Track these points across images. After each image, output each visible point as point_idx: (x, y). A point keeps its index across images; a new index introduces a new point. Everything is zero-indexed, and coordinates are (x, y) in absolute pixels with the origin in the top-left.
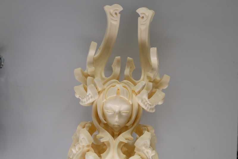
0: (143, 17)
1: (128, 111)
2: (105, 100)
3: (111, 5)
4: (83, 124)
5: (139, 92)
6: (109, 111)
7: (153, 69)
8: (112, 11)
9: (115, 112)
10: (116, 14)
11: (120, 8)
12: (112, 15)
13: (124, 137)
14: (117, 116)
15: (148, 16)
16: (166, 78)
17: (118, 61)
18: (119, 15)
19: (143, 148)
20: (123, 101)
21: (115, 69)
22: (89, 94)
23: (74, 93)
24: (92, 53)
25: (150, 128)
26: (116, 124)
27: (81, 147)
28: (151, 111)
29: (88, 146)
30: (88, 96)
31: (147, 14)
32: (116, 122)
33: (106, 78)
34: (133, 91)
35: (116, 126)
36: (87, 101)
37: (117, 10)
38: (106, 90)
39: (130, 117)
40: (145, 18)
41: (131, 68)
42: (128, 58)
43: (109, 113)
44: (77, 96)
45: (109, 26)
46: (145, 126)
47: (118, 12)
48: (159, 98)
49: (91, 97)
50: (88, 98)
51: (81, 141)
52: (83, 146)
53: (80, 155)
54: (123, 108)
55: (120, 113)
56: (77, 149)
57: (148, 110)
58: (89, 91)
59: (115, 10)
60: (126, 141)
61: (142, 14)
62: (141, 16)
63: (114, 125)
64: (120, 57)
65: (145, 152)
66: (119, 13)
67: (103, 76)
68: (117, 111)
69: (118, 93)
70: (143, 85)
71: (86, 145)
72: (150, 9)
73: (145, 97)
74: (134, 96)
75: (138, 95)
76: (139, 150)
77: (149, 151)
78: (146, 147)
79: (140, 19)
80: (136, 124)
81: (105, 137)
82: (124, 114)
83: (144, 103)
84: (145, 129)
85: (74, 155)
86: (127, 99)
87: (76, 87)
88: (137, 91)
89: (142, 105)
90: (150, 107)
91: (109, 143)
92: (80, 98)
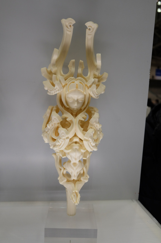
0: (90, 29)
1: (83, 99)
2: (68, 92)
3: (66, 19)
4: (50, 107)
5: (90, 86)
6: (70, 99)
7: (97, 69)
8: (67, 24)
9: (74, 100)
10: (70, 26)
11: (74, 22)
12: (67, 27)
13: (81, 117)
14: (76, 103)
15: (94, 29)
16: (106, 75)
17: (73, 63)
18: (72, 27)
19: (95, 123)
20: (80, 93)
21: (71, 69)
22: (57, 88)
23: (44, 86)
24: (55, 57)
25: (95, 109)
26: (76, 108)
27: (53, 124)
28: (97, 98)
29: (58, 123)
30: (56, 89)
31: (93, 27)
32: (76, 107)
33: (64, 75)
34: (86, 85)
35: (75, 109)
36: (55, 92)
37: (71, 23)
38: (68, 85)
39: (84, 103)
40: (91, 30)
41: (82, 68)
42: (80, 60)
43: (70, 101)
44: (46, 89)
45: (65, 35)
46: (93, 108)
47: (71, 25)
48: (102, 89)
49: (58, 90)
50: (55, 91)
51: (53, 121)
52: (55, 124)
53: (53, 130)
54: (80, 97)
55: (77, 101)
56: (51, 126)
57: (96, 98)
58: (56, 86)
59: (69, 23)
60: (83, 120)
61: (89, 26)
62: (88, 28)
63: (73, 109)
64: (74, 60)
65: (95, 126)
66: (73, 25)
67: (62, 73)
68: (76, 99)
69: (77, 88)
70: (93, 81)
71: (57, 123)
72: (95, 23)
73: (95, 90)
74: (87, 89)
75: (90, 89)
76: (92, 125)
77: (98, 125)
78: (96, 123)
79: (87, 30)
80: (87, 107)
81: (69, 117)
82: (80, 101)
83: (94, 94)
84: (93, 110)
85: (49, 129)
86: (83, 91)
87: (44, 82)
88: (89, 85)
89: (92, 95)
90: (97, 96)
91: (72, 121)
92: (49, 90)
